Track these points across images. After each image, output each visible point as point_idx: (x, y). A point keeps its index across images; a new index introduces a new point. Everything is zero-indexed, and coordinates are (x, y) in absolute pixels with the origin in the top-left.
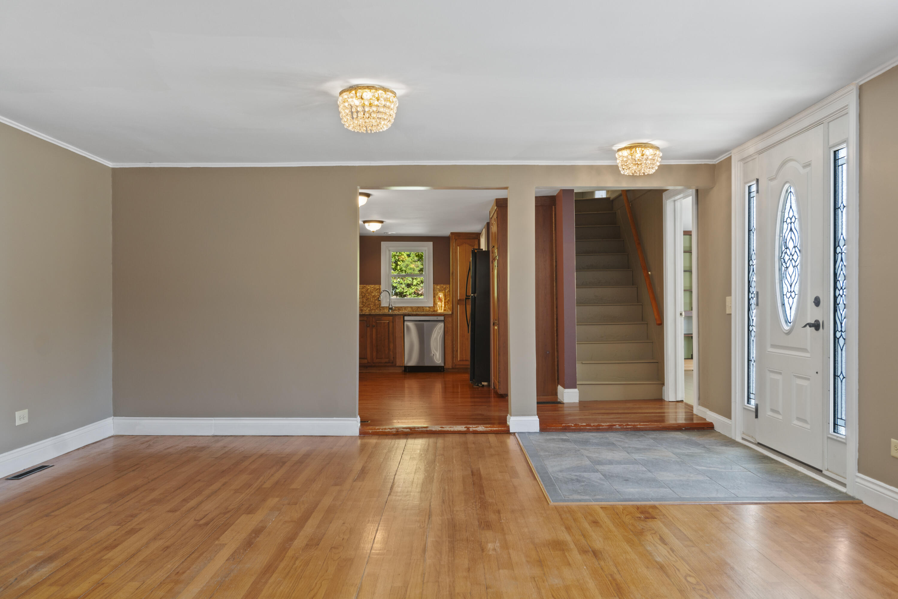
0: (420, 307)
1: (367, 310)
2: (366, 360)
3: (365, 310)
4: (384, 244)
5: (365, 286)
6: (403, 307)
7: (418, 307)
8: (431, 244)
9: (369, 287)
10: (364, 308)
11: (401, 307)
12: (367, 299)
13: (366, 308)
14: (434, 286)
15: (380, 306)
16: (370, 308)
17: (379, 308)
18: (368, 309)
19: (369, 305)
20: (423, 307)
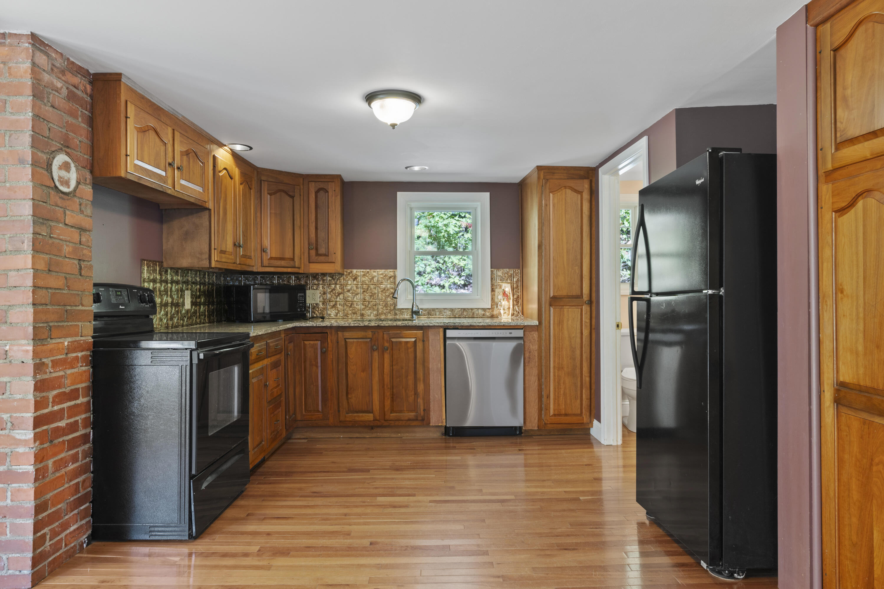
0: (467, 309)
1: (372, 315)
2: (371, 415)
3: (368, 316)
4: (401, 196)
5: (368, 272)
6: (437, 309)
7: (464, 309)
8: (486, 196)
9: (375, 274)
10: (367, 311)
11: (434, 310)
12: (372, 295)
13: (370, 311)
14: (492, 271)
15: (395, 307)
16: (378, 311)
17: (393, 311)
18: (374, 313)
19: (375, 305)
20: (472, 309)
